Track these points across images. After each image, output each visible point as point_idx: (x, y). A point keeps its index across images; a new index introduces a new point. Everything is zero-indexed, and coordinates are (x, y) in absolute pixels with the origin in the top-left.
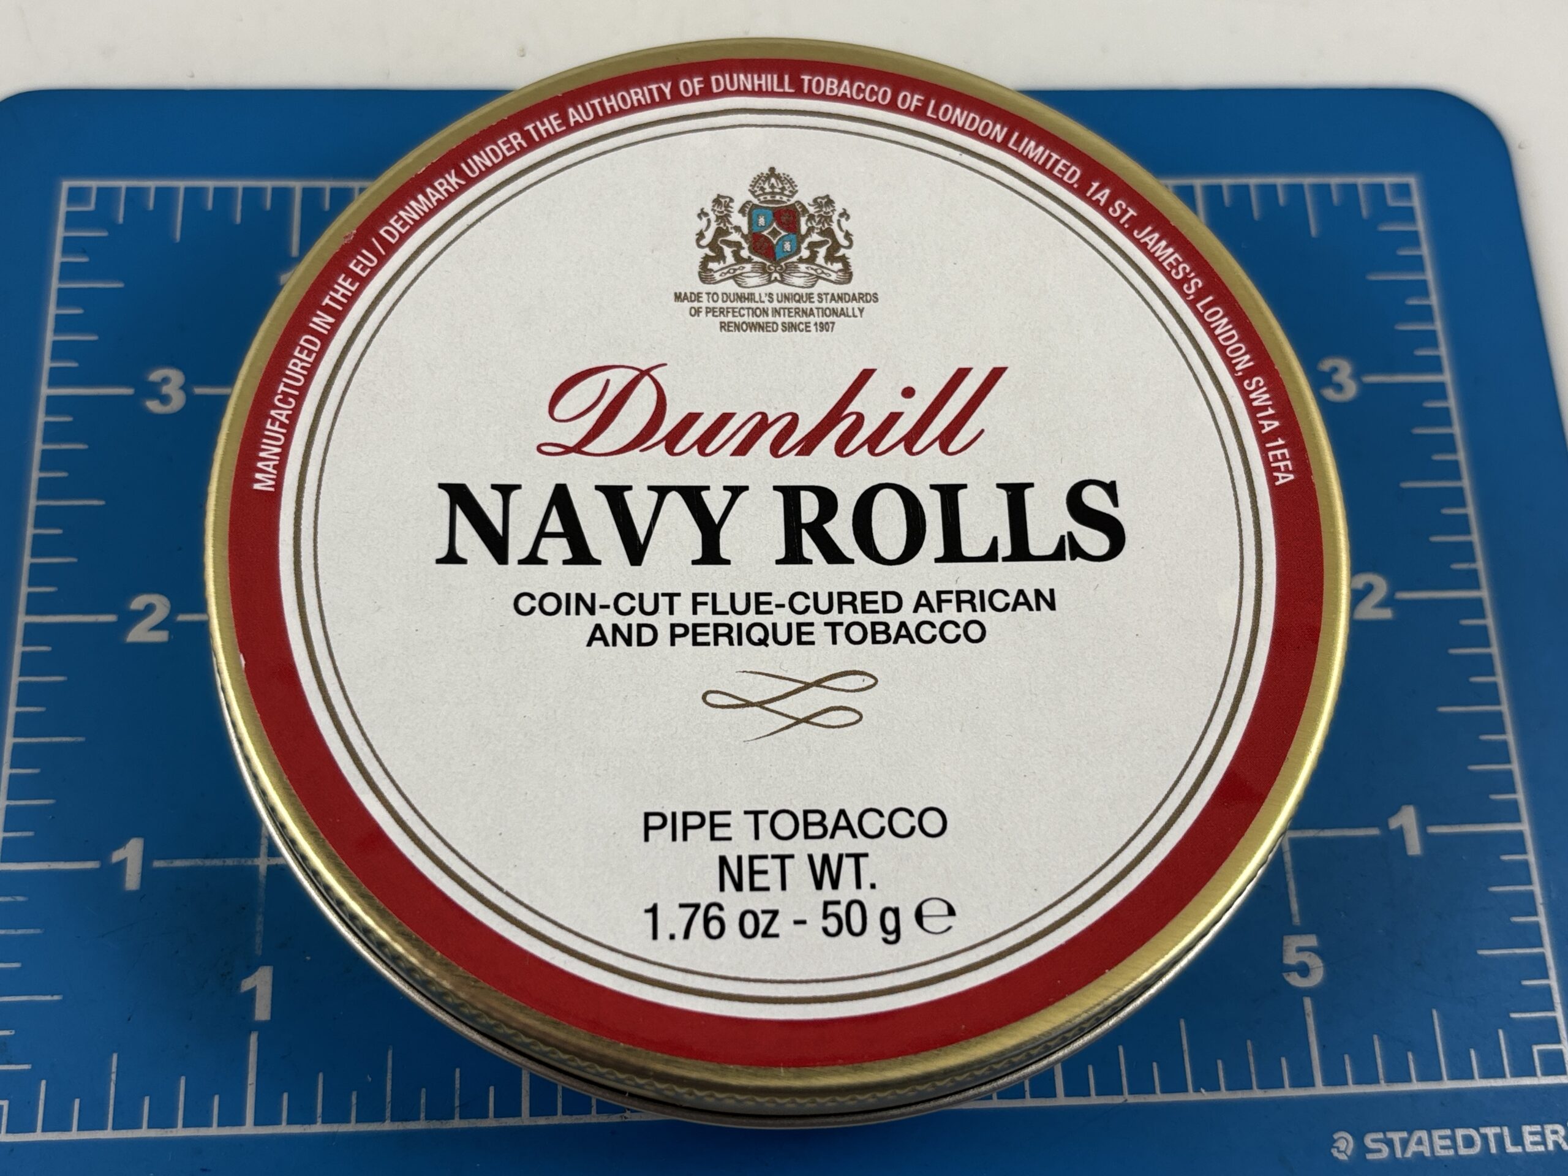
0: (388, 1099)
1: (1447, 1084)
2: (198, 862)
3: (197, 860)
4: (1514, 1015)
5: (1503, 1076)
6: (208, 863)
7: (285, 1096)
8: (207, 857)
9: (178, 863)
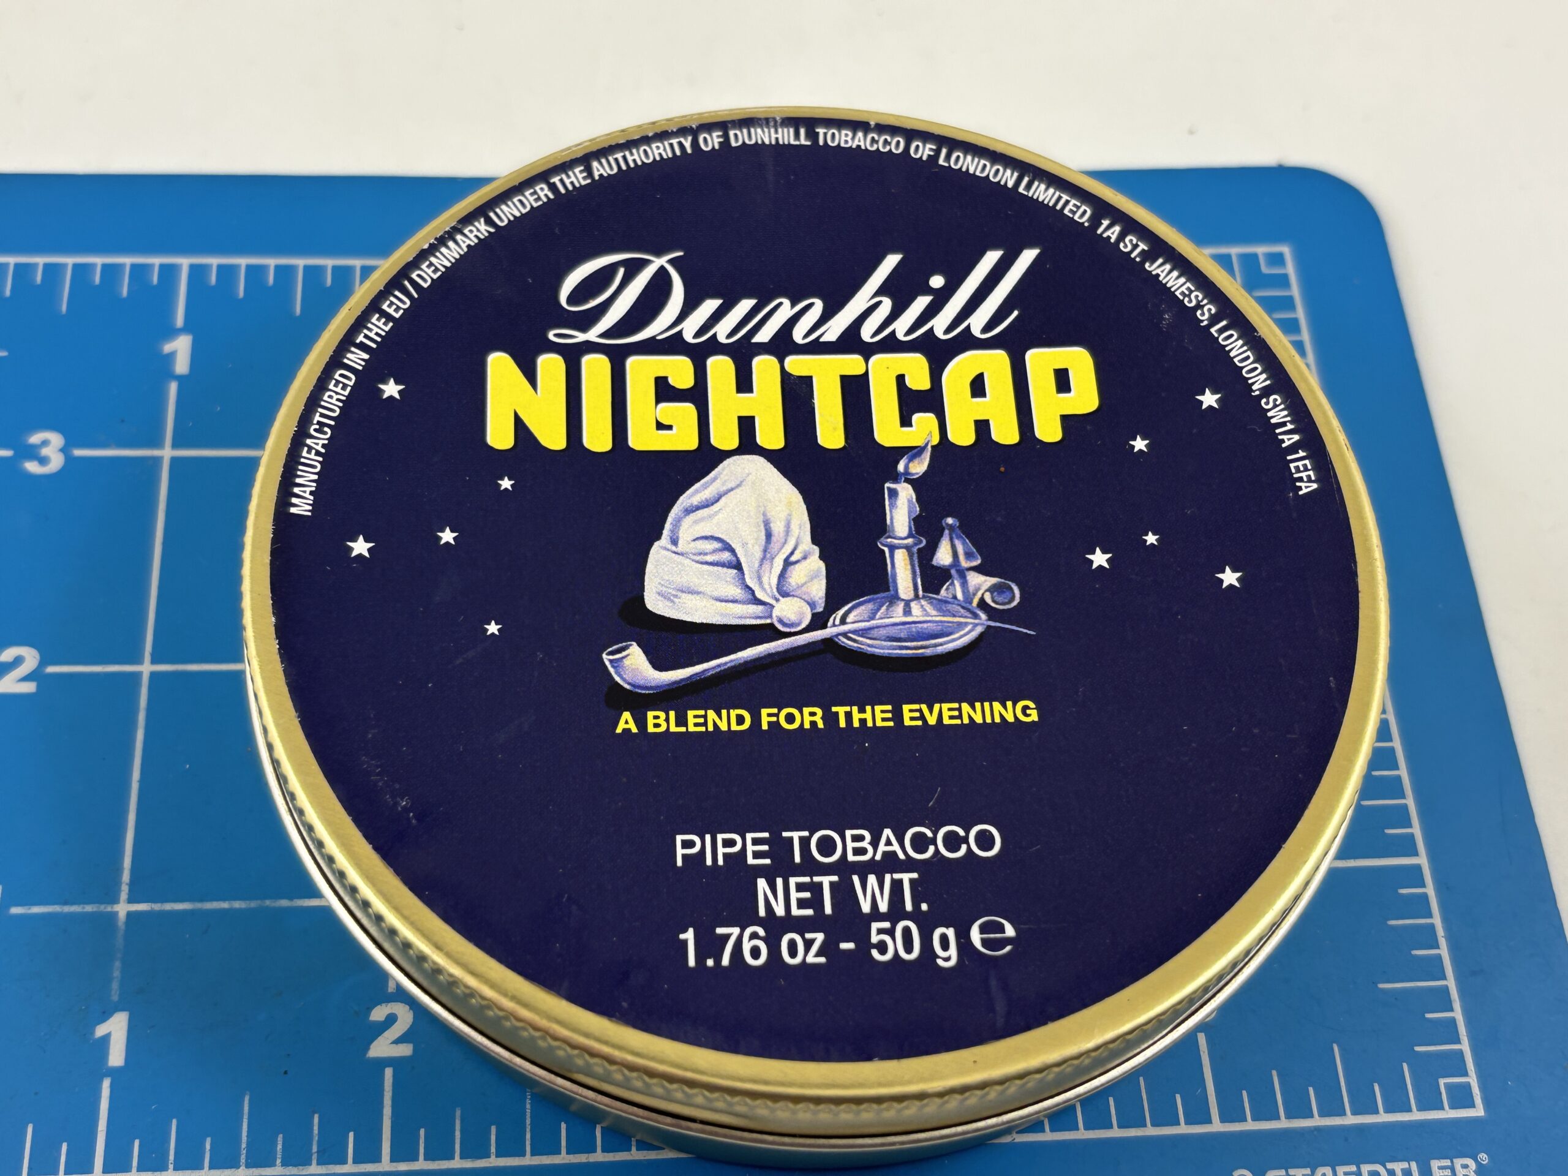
0: (244, 1146)
1: (1350, 1120)
2: (56, 908)
3: (56, 906)
4: (1417, 1049)
5: (1409, 1110)
6: (67, 909)
7: (137, 1143)
8: (66, 903)
9: (36, 910)
